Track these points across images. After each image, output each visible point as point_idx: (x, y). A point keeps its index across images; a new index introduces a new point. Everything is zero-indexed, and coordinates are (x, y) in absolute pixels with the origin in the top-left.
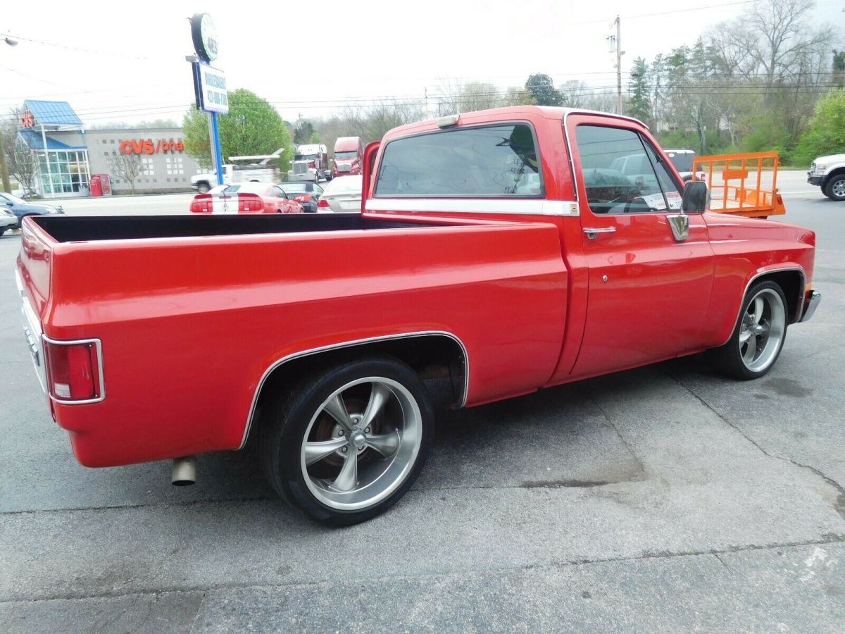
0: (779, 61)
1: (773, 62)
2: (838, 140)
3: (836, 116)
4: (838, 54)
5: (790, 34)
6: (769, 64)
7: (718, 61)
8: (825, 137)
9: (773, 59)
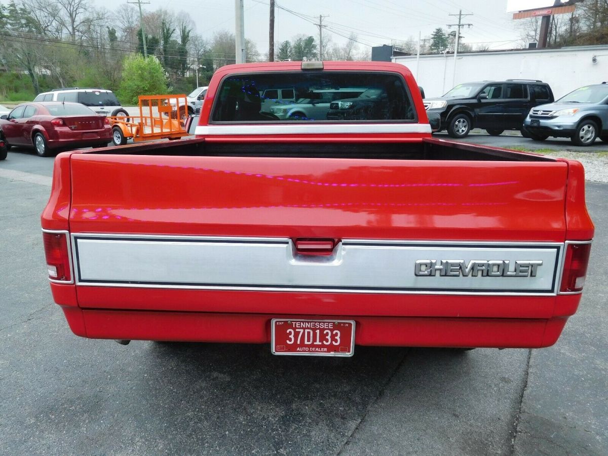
0: (77, 28)
1: (74, 29)
2: (144, 88)
3: (140, 72)
4: (111, 29)
5: (81, 10)
6: (70, 29)
7: (30, 22)
8: (136, 85)
9: (73, 26)
